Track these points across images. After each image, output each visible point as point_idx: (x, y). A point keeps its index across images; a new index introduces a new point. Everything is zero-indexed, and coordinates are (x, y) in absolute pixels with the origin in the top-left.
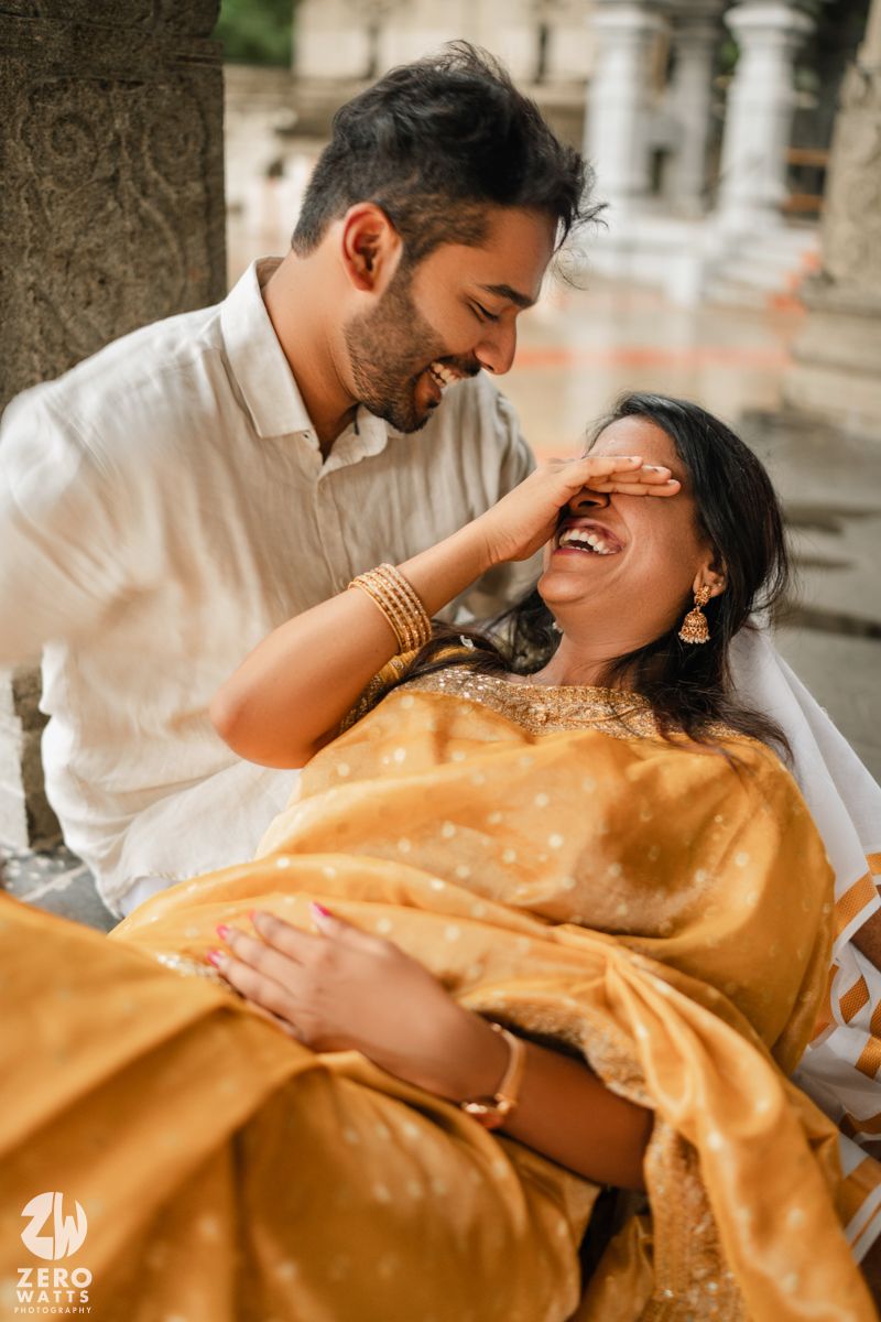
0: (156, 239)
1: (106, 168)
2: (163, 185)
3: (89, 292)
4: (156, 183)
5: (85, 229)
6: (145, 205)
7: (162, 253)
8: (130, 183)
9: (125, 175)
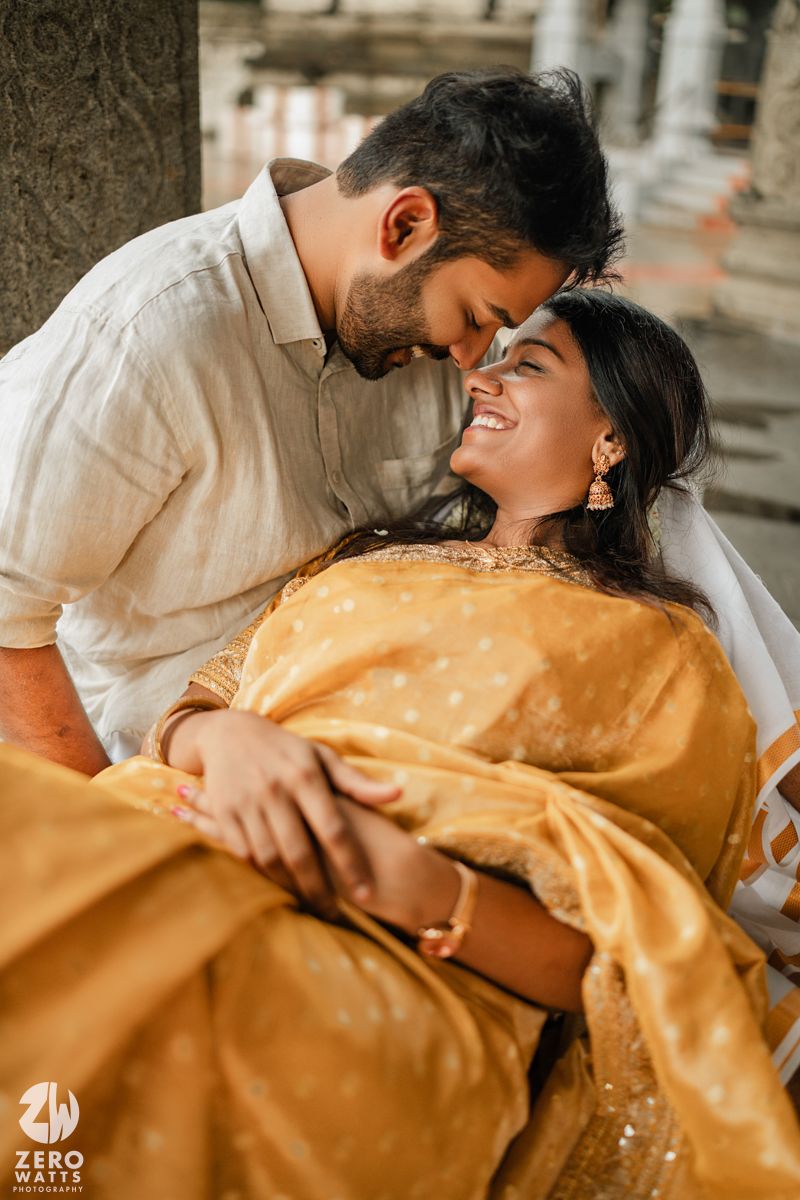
0: (134, 137)
1: (86, 67)
2: (141, 85)
3: (71, 187)
4: (134, 84)
5: (67, 127)
6: (124, 104)
7: (140, 151)
8: (109, 82)
9: (104, 74)
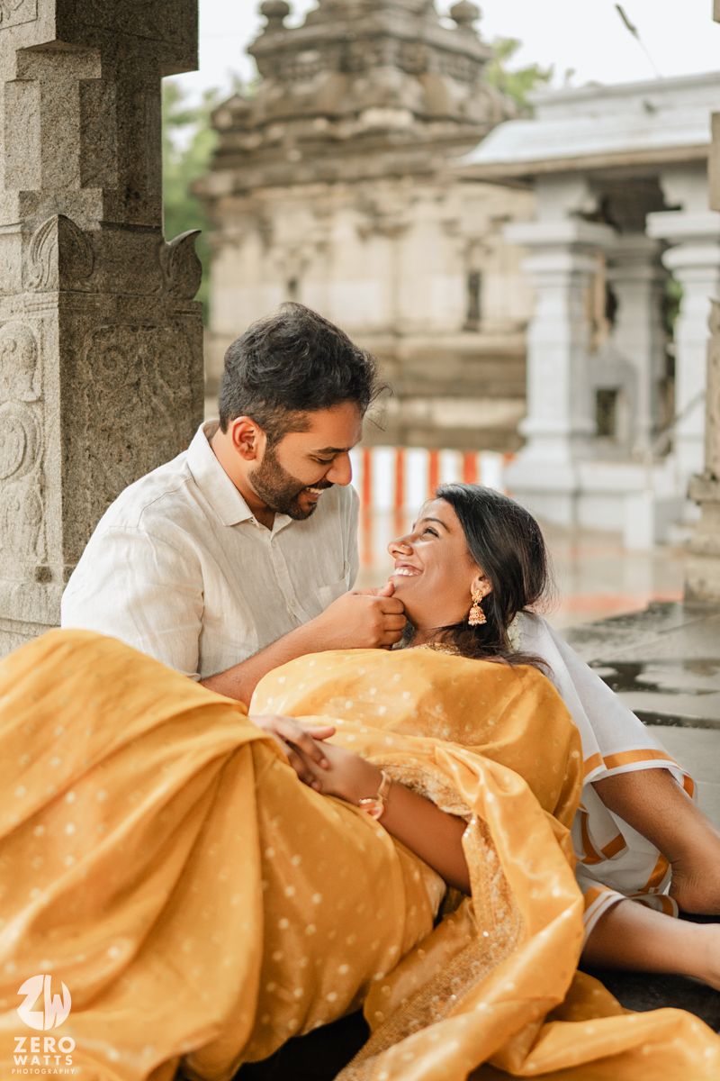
0: (161, 422)
1: (133, 378)
2: (166, 388)
3: (120, 454)
4: (162, 387)
5: (119, 415)
6: (155, 400)
7: (164, 431)
8: (147, 386)
9: (144, 382)
